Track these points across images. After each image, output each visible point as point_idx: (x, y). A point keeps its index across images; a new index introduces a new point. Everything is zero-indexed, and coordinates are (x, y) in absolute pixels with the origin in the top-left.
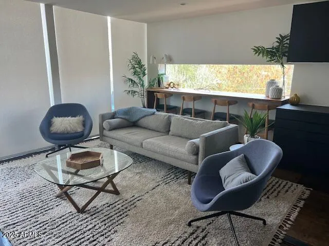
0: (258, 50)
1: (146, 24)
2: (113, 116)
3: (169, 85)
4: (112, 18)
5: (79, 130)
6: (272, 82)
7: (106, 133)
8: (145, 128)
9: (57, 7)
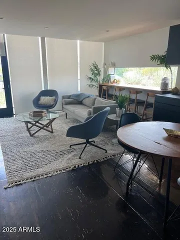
0: (153, 58)
1: (103, 43)
2: (69, 97)
3: (114, 81)
4: (81, 41)
5: (52, 104)
6: (165, 79)
7: (64, 106)
8: (85, 105)
9: (48, 38)
